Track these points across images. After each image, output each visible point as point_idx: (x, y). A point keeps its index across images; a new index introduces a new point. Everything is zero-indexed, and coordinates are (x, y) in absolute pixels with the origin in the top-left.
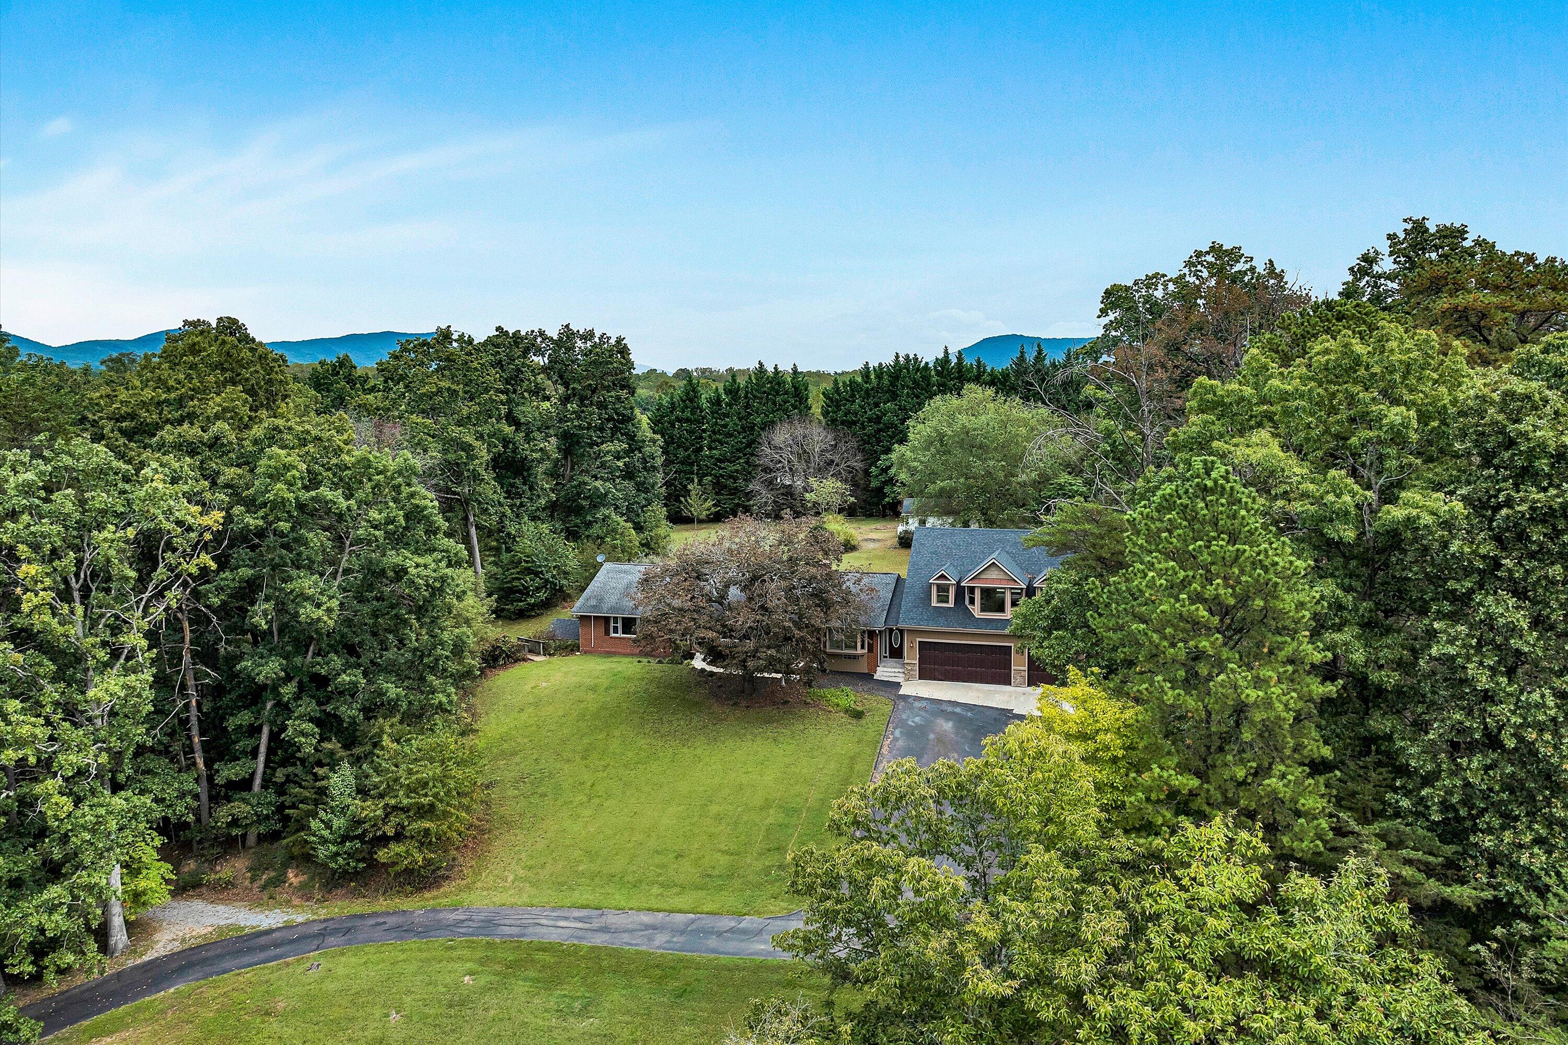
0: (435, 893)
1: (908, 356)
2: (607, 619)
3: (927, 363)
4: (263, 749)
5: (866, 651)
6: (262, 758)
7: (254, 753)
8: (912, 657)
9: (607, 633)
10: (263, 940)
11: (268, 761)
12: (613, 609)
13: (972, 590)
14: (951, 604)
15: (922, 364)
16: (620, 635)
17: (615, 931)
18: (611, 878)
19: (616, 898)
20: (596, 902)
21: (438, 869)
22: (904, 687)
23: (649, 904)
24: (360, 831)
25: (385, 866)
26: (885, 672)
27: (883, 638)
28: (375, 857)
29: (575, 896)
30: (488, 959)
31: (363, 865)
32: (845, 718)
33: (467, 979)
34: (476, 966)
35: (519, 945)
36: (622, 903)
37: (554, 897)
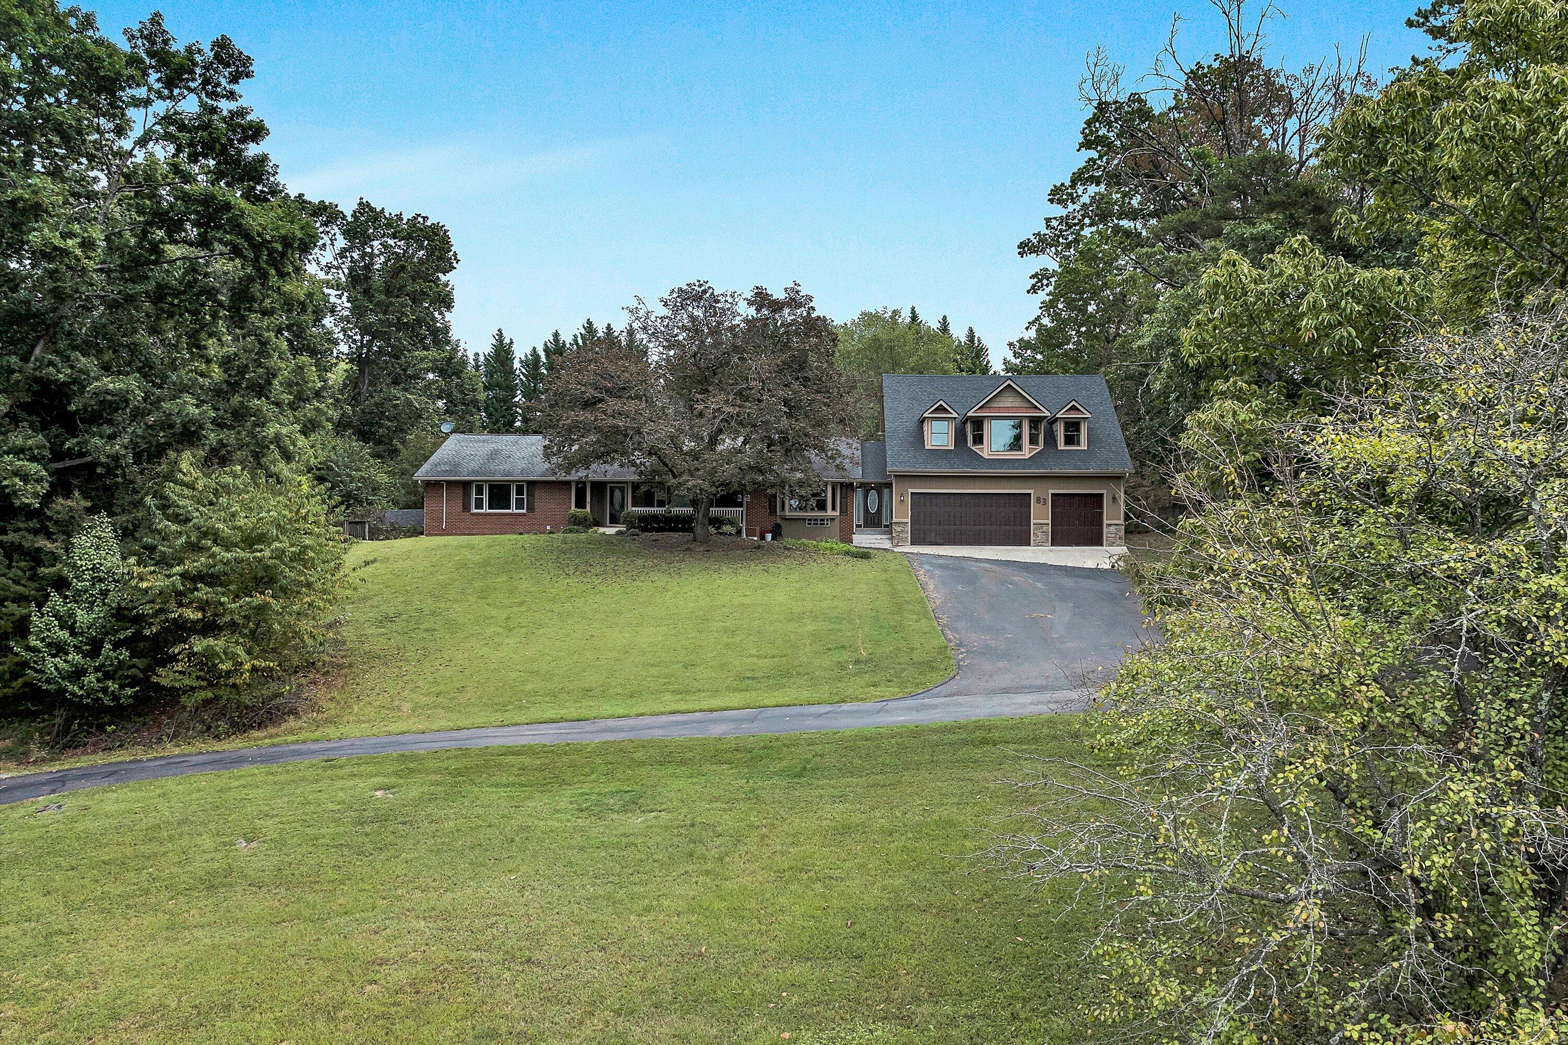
2: (466, 485)
5: (837, 513)
8: (902, 515)
9: (466, 508)
12: (474, 473)
14: (951, 445)
16: (486, 510)
17: (632, 729)
18: (587, 692)
19: (607, 708)
20: (575, 715)
21: (277, 696)
22: (896, 550)
23: (668, 709)
24: (129, 633)
25: (173, 694)
26: (863, 539)
27: (857, 498)
28: (155, 679)
29: (534, 713)
30: (412, 771)
31: (129, 691)
32: (848, 558)
33: (379, 794)
34: (393, 780)
35: (465, 753)
36: (621, 711)
37: (495, 717)
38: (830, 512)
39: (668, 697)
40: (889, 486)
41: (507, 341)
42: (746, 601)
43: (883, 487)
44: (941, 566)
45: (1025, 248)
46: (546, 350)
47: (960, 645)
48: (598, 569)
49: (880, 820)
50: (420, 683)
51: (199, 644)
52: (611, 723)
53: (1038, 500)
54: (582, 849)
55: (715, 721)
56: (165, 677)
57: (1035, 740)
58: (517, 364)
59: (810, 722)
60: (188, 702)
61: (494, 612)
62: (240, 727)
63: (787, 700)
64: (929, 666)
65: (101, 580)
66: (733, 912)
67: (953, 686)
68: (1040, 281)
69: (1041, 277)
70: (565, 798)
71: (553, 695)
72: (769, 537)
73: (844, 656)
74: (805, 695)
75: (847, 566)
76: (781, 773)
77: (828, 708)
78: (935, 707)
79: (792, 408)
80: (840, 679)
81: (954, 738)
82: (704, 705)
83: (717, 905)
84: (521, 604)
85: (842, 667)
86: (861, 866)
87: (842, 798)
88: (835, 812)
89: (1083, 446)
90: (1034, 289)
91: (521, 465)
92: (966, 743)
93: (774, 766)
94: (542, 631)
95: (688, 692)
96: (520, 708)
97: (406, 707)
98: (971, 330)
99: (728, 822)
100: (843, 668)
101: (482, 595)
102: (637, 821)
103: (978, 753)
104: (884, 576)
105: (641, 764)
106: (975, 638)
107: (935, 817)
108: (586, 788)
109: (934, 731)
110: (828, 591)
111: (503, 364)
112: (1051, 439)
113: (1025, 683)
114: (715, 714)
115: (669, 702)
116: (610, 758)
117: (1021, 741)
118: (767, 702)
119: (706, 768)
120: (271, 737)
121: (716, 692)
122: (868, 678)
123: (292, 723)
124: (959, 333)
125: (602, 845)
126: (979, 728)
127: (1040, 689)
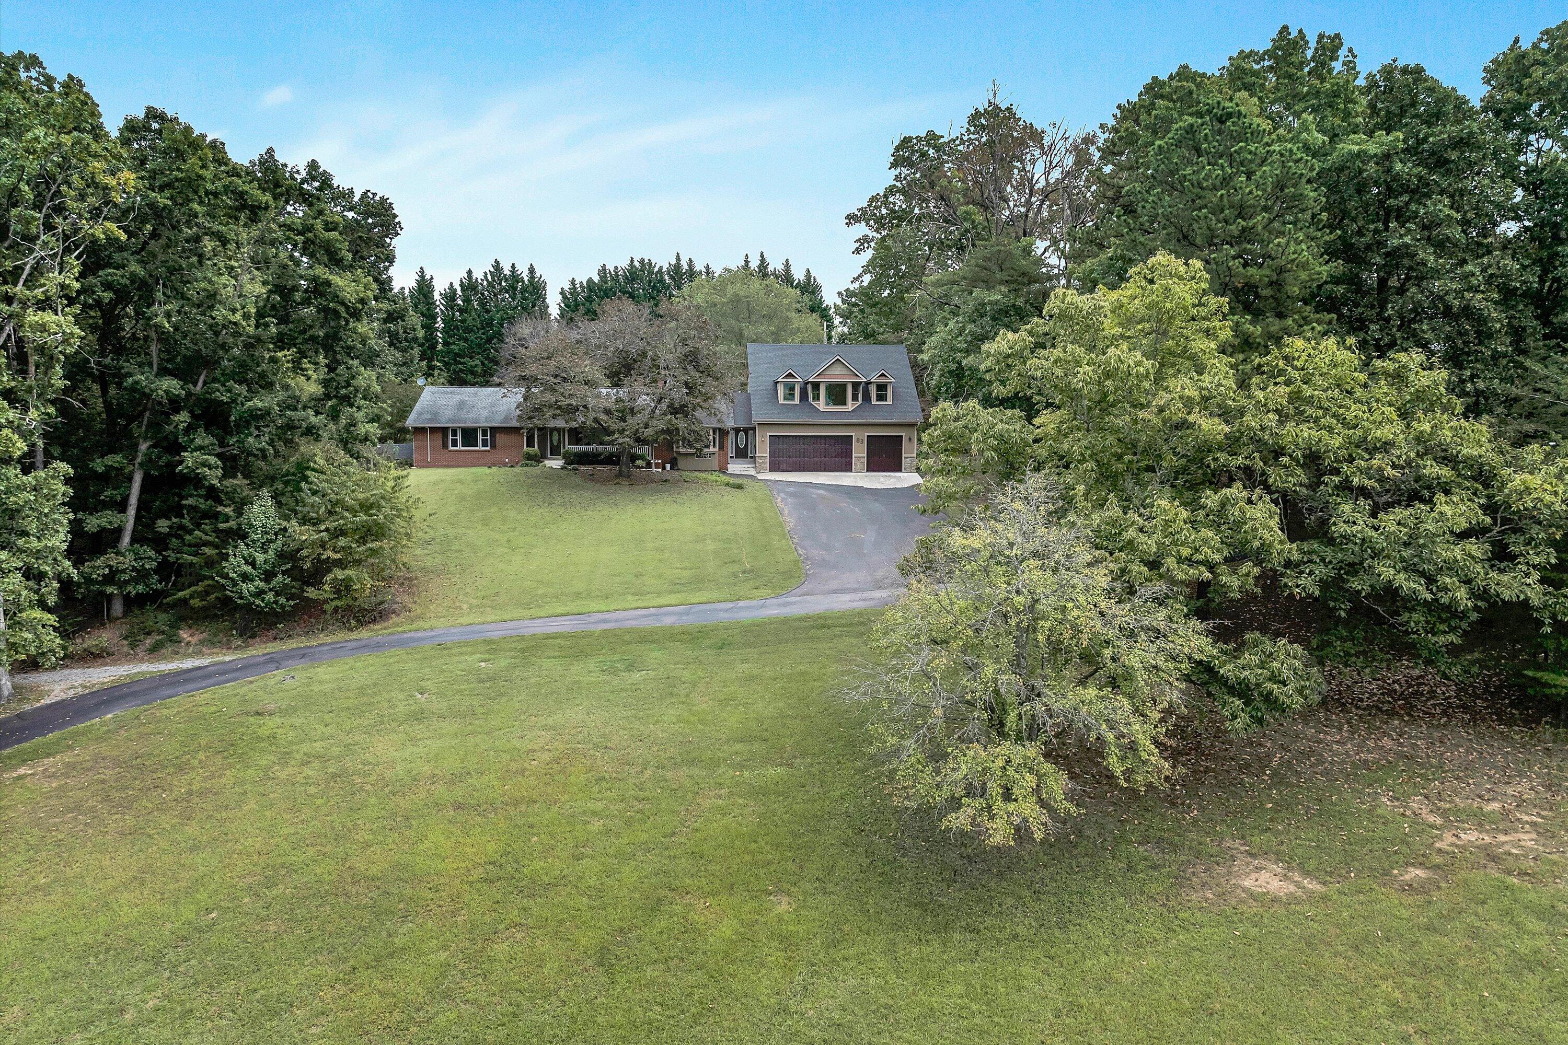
0: (386, 624)
1: (643, 260)
2: (444, 430)
3: (661, 267)
4: (133, 500)
5: (717, 449)
6: (132, 512)
7: (122, 507)
8: (763, 451)
9: (445, 446)
10: (200, 673)
11: (138, 518)
12: (450, 421)
13: (816, 386)
14: (797, 401)
15: (656, 269)
16: (459, 447)
17: (616, 621)
18: (578, 595)
19: (594, 606)
20: (576, 611)
21: (382, 603)
22: (760, 477)
23: (633, 606)
24: (289, 566)
25: (318, 603)
26: (737, 467)
27: (731, 438)
28: (305, 594)
29: (548, 610)
30: (495, 650)
31: (292, 603)
32: (728, 489)
33: (483, 664)
34: (487, 656)
35: (522, 638)
36: (604, 608)
37: (525, 613)
38: (712, 449)
39: (630, 597)
40: (754, 429)
41: (428, 277)
42: (666, 526)
43: (748, 431)
44: (792, 495)
45: (852, 219)
46: (462, 285)
47: (807, 559)
48: (558, 501)
49: (768, 672)
50: (468, 590)
51: (339, 574)
52: (600, 616)
53: (858, 440)
54: (612, 692)
55: (666, 614)
56: (312, 593)
57: (851, 625)
58: (437, 296)
59: (722, 615)
60: (328, 608)
61: (497, 536)
62: (361, 623)
63: (704, 599)
64: (788, 575)
65: (266, 533)
66: (701, 721)
67: (805, 588)
68: (862, 244)
69: (863, 241)
70: (592, 664)
71: (556, 596)
72: (668, 466)
73: (736, 568)
74: (715, 595)
75: (730, 496)
76: (710, 647)
77: (730, 605)
78: (794, 603)
79: (690, 387)
80: (735, 584)
81: (807, 624)
82: (654, 603)
83: (692, 718)
84: (514, 529)
85: (735, 575)
86: (762, 697)
87: (746, 661)
88: (743, 668)
89: (889, 402)
90: (857, 251)
91: (485, 414)
92: (813, 627)
93: (707, 642)
94: (534, 551)
95: (642, 594)
96: (540, 606)
97: (465, 607)
98: (808, 270)
99: (687, 675)
100: (736, 577)
101: (485, 521)
102: (637, 676)
103: (819, 633)
104: (755, 505)
105: (629, 643)
106: (816, 553)
107: (798, 670)
108: (602, 658)
109: (795, 620)
110: (719, 518)
111: (425, 296)
112: (867, 398)
113: (847, 586)
114: (664, 609)
115: (631, 601)
116: (611, 640)
117: (843, 626)
118: (693, 601)
119: (667, 644)
120: (386, 628)
121: (659, 594)
122: (752, 583)
123: (394, 619)
124: (798, 275)
125: (622, 690)
126: (820, 618)
127: (855, 590)
